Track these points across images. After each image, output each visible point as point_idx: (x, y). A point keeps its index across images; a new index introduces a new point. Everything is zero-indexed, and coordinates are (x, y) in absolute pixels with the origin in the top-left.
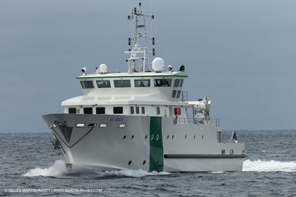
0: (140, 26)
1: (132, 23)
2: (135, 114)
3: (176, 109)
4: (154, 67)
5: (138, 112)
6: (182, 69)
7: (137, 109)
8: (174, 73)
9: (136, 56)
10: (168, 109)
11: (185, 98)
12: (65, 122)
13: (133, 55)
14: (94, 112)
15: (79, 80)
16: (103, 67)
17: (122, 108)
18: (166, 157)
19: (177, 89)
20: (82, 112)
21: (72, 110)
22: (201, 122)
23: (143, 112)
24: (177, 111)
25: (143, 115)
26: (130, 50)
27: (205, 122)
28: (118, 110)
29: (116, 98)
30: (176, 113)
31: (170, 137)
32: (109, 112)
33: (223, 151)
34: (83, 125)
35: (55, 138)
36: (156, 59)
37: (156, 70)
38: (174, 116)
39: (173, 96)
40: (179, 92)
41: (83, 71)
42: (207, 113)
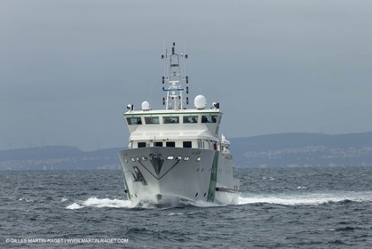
0: (174, 65)
1: (166, 62)
3: (215, 144)
4: (196, 105)
5: (201, 146)
7: (201, 143)
12: (160, 155)
14: (164, 145)
15: (125, 117)
17: (190, 142)
18: (217, 190)
20: (152, 145)
23: (204, 146)
28: (187, 144)
30: (215, 149)
34: (172, 158)
36: (198, 97)
37: (198, 107)
41: (128, 108)
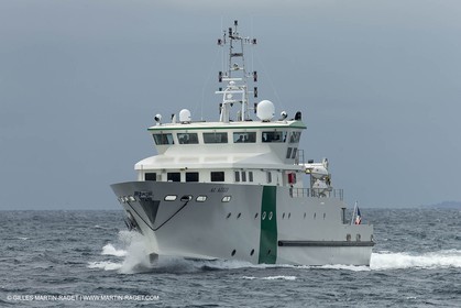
0: (236, 55)
1: (224, 50)
2: (241, 182)
3: (290, 175)
4: (261, 115)
5: (244, 180)
6: (298, 117)
7: (244, 174)
8: (290, 123)
9: (232, 98)
10: (280, 174)
11: (301, 159)
12: (150, 194)
13: (227, 97)
14: (183, 179)
15: (151, 133)
16: (184, 114)
17: (223, 173)
18: (281, 244)
19: (293, 146)
20: (165, 179)
21: (151, 176)
22: (322, 194)
23: (251, 180)
24: (291, 178)
25: (251, 183)
26: (220, 90)
27: (327, 193)
28: (218, 176)
29: (206, 159)
30: (290, 181)
31: (287, 215)
32: (205, 178)
33: (349, 236)
34: (174, 198)
35: (129, 216)
36: (263, 103)
37: (262, 118)
38: (288, 185)
39: (288, 157)
40: (296, 149)
41: (156, 119)
42: (328, 182)
